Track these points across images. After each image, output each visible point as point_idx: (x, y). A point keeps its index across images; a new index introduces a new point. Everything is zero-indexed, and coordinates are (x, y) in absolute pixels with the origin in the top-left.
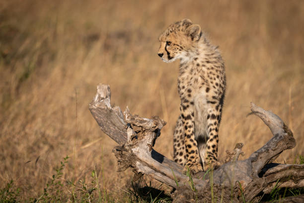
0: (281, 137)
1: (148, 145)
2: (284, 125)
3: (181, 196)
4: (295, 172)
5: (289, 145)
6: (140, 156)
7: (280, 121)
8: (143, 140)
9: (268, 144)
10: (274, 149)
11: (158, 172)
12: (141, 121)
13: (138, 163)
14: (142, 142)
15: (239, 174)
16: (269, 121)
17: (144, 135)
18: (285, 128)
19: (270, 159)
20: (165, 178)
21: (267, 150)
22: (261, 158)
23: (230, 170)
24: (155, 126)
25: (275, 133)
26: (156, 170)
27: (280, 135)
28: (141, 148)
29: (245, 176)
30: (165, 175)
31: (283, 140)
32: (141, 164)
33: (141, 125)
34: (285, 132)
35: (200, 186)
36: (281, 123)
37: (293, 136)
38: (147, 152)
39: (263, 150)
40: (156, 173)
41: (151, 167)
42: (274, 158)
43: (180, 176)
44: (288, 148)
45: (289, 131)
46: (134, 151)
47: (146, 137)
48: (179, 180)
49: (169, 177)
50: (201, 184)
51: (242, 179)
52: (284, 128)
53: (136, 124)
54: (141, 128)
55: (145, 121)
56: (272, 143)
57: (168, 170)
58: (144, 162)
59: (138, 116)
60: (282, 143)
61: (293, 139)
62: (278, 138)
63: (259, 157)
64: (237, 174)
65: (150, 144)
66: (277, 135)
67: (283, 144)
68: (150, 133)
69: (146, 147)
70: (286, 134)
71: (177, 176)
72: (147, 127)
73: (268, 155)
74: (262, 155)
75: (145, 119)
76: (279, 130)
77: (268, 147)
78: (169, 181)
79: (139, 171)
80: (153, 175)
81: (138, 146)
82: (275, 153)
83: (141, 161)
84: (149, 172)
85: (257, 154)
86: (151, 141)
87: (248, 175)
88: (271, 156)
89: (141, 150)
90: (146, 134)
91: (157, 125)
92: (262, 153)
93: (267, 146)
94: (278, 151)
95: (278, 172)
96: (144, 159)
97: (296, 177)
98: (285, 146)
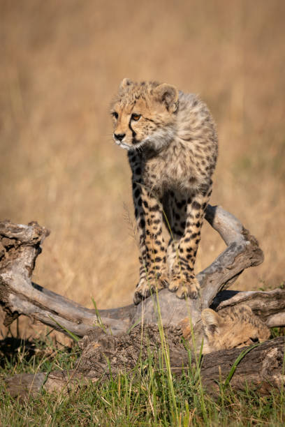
0: (241, 247)
1: (27, 267)
2: (243, 229)
3: (97, 344)
4: (262, 304)
5: (254, 260)
6: (15, 285)
7: (236, 222)
8: (18, 259)
9: (220, 259)
10: (230, 267)
11: (45, 309)
12: (15, 229)
13: (12, 296)
14: (17, 264)
15: (181, 307)
16: (219, 223)
17: (20, 252)
18: (245, 233)
19: (225, 283)
20: (57, 319)
21: (220, 269)
22: (211, 282)
23: (166, 302)
24: (37, 236)
25: (230, 242)
26: (41, 307)
27: (238, 245)
28: (15, 272)
29: (191, 310)
30: (57, 314)
31: (243, 252)
32: (18, 298)
33: (15, 235)
34: (246, 239)
35: (115, 329)
36: (238, 225)
37: (258, 246)
38: (25, 279)
39: (214, 269)
40: (43, 312)
41: (34, 302)
42: (230, 282)
43: (81, 314)
44: (253, 265)
45: (251, 238)
46: (4, 278)
47: (22, 254)
48: (80, 321)
49: (64, 317)
50: (117, 326)
51: (186, 315)
52: (243, 234)
53: (7, 234)
54: (14, 241)
55: (22, 229)
56: (226, 257)
57: (61, 306)
58: (21, 294)
59: (9, 221)
60: (242, 257)
61: (260, 250)
62: (236, 249)
63: (208, 281)
64: (178, 308)
65: (30, 265)
66: (234, 245)
67: (244, 259)
68: (28, 248)
69: (23, 270)
70: (248, 243)
71: (77, 316)
72: (24, 238)
73: (222, 277)
74: (212, 277)
75: (21, 226)
76: (237, 238)
77: (220, 265)
78: (64, 323)
79: (14, 309)
80: (37, 315)
81: (10, 269)
82: (232, 273)
83: (16, 293)
84: (31, 311)
85: (204, 275)
86: (30, 260)
87: (195, 309)
88: (227, 279)
89: (16, 275)
90: (22, 249)
91: (39, 235)
92: (211, 273)
93: (218, 262)
94: (237, 270)
95: (235, 304)
96: (22, 290)
97: (263, 311)
98: (249, 262)
